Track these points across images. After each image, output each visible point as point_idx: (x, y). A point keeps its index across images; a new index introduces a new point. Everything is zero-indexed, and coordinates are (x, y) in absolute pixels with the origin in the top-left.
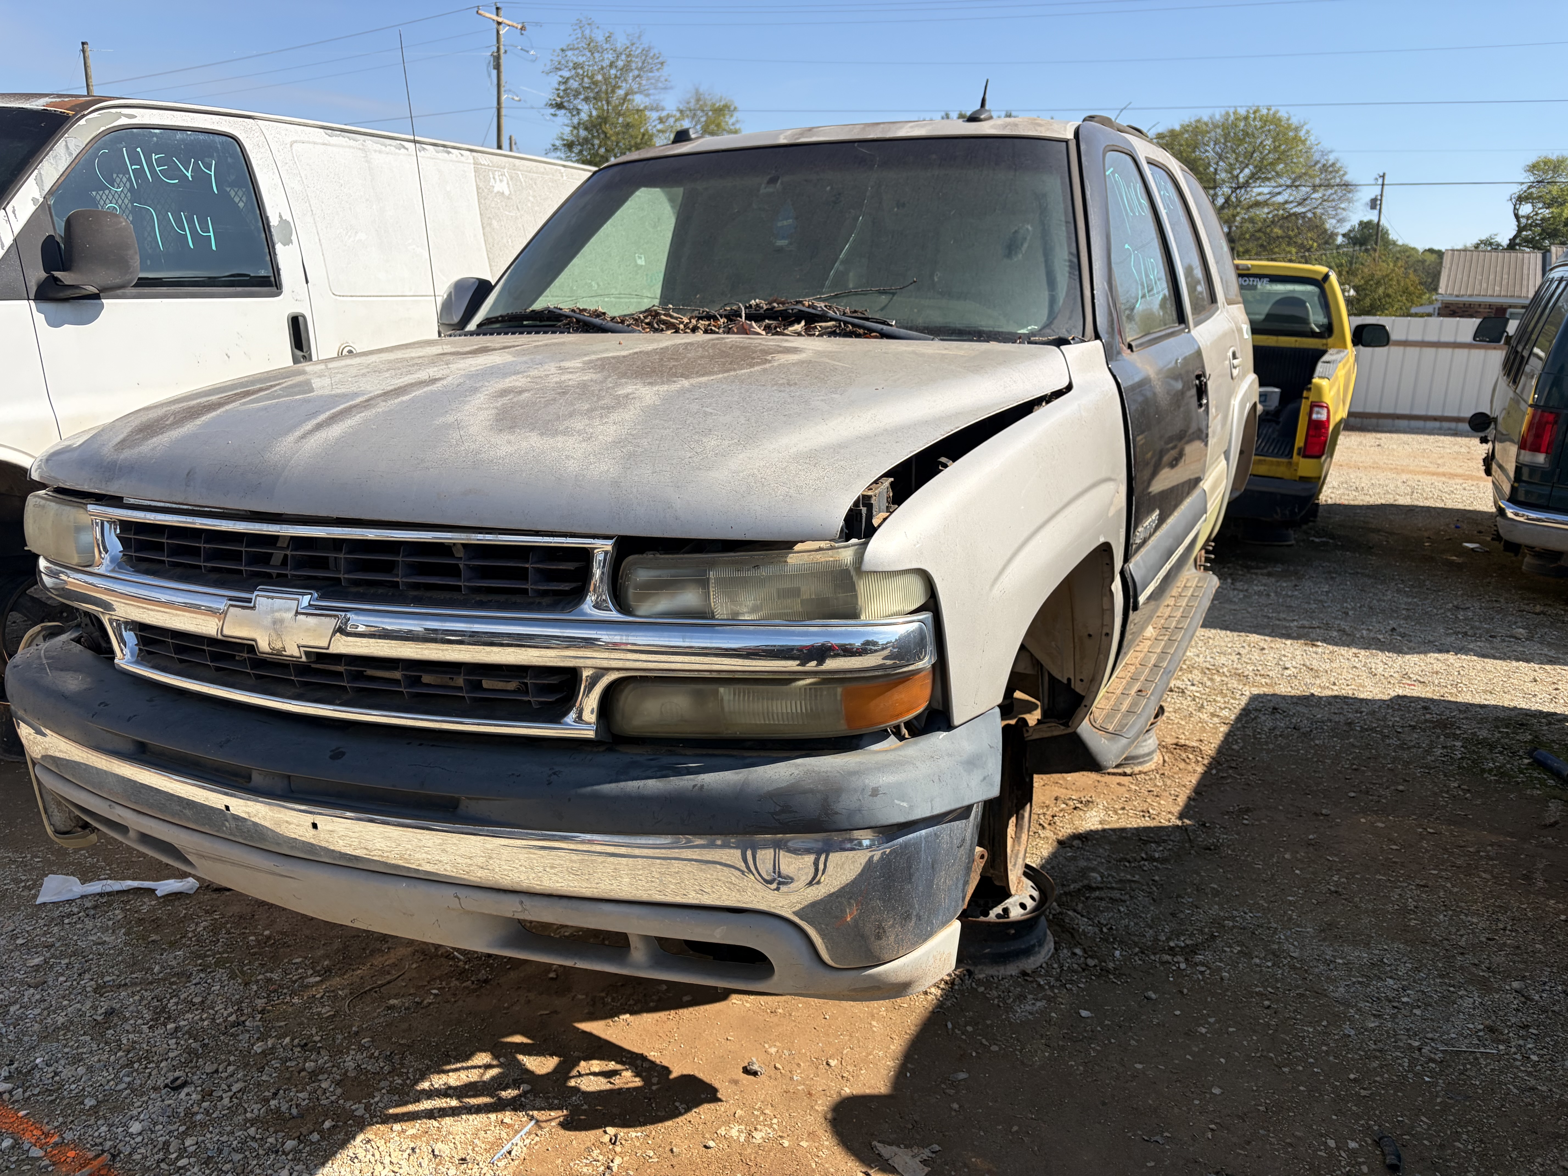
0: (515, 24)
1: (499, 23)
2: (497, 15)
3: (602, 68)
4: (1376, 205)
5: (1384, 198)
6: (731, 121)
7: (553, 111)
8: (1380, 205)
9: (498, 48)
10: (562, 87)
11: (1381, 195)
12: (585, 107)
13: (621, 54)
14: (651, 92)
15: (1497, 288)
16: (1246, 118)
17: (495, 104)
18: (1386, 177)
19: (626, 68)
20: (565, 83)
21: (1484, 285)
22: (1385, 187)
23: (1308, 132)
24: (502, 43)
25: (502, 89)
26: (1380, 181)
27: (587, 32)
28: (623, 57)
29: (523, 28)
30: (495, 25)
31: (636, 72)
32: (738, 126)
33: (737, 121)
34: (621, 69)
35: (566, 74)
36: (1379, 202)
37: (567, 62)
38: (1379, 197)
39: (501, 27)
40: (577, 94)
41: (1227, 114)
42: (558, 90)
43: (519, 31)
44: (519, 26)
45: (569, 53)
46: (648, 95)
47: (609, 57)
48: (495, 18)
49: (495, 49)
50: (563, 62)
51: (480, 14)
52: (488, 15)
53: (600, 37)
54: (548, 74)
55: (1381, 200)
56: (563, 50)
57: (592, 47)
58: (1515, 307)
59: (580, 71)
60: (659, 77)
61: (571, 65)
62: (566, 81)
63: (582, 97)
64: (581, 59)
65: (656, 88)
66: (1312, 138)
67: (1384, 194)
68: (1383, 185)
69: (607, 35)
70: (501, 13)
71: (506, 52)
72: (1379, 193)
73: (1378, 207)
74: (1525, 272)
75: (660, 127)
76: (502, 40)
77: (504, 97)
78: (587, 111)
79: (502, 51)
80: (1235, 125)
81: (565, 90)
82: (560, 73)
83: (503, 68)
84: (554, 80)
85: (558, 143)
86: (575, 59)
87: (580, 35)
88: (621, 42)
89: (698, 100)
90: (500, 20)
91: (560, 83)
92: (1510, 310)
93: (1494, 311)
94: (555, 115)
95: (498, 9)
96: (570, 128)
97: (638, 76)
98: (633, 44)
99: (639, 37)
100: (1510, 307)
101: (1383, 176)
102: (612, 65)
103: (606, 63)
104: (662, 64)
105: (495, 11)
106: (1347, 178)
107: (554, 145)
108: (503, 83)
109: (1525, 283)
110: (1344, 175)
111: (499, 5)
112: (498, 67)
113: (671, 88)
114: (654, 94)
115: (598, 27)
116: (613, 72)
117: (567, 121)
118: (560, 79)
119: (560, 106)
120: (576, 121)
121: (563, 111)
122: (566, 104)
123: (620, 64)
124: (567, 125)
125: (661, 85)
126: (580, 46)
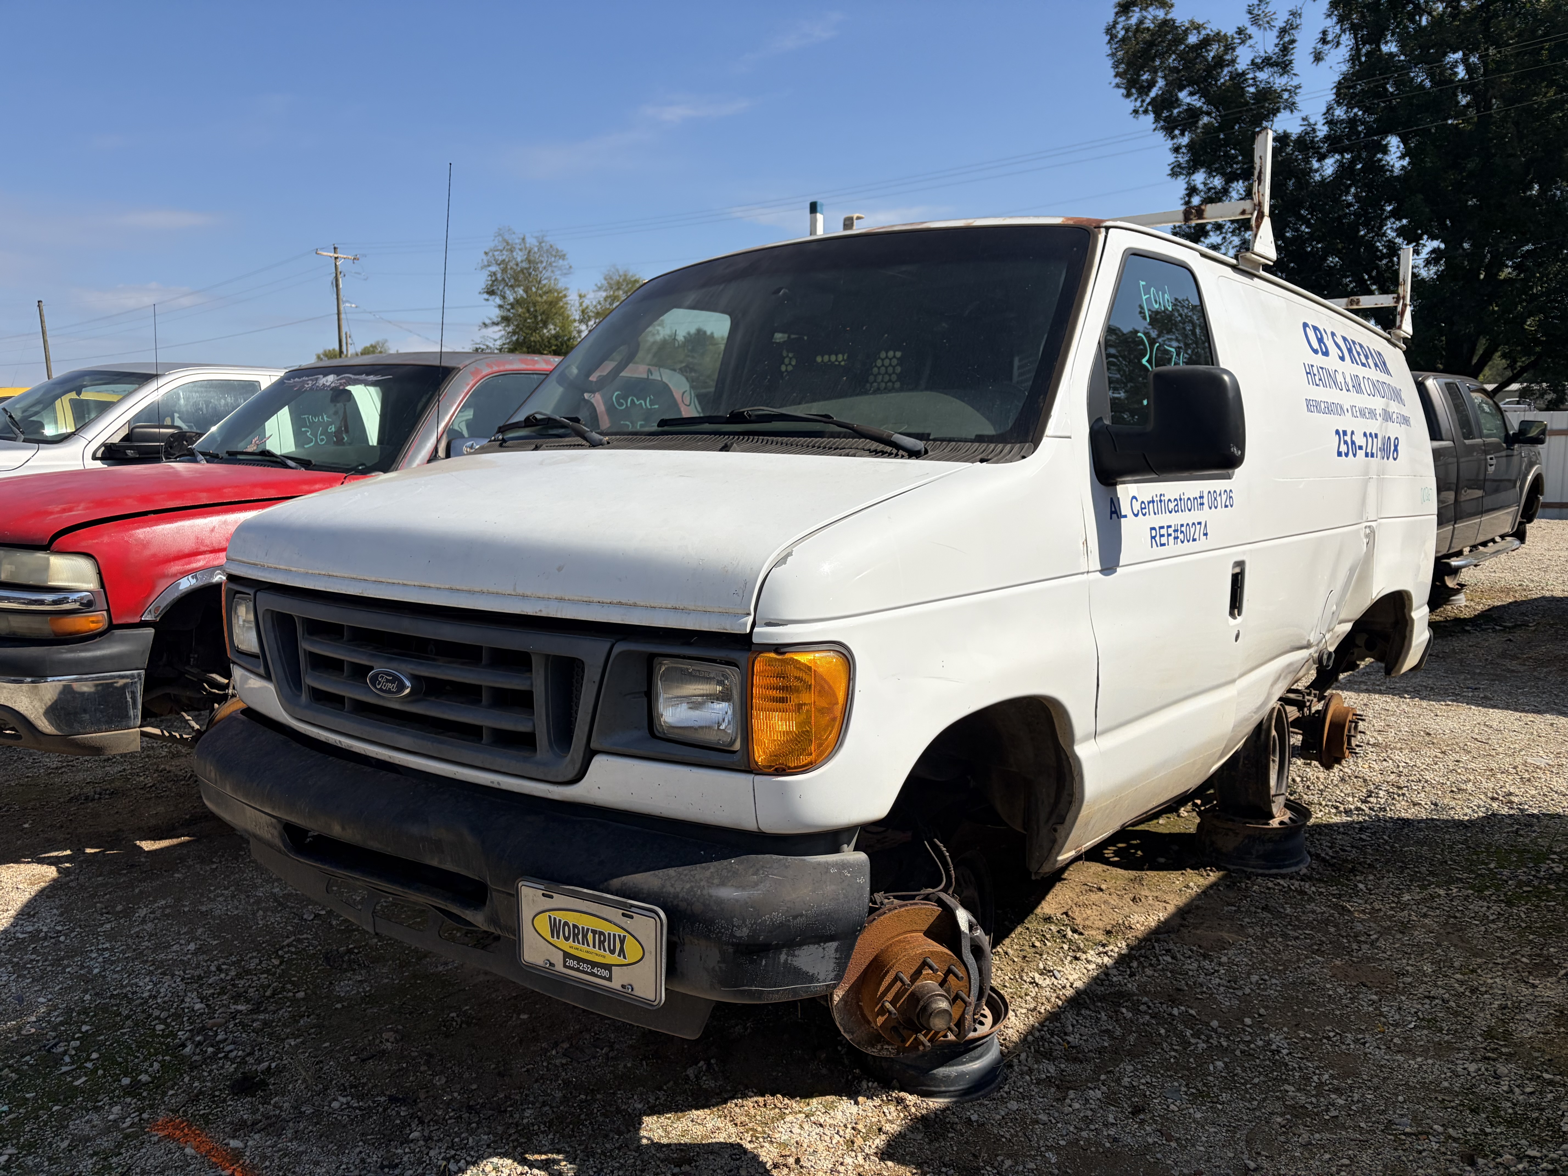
0: (349, 257)
1: (336, 258)
2: (335, 252)
3: (519, 263)
7: (486, 296)
9: (337, 275)
10: (492, 279)
12: (509, 292)
17: (336, 312)
24: (339, 270)
25: (341, 302)
27: (506, 237)
29: (354, 259)
30: (333, 260)
35: (494, 268)
37: (493, 260)
39: (338, 260)
40: (503, 282)
42: (489, 281)
43: (352, 261)
45: (495, 253)
47: (524, 253)
48: (332, 254)
49: (334, 275)
50: (489, 261)
51: (319, 254)
52: (326, 254)
53: (516, 240)
54: (480, 270)
56: (486, 253)
57: (510, 248)
59: (504, 266)
60: (563, 266)
61: (497, 262)
62: (495, 274)
63: (506, 285)
64: (504, 257)
65: (561, 274)
69: (522, 238)
70: (338, 250)
71: (342, 276)
76: (339, 268)
77: (342, 306)
78: (510, 295)
79: (339, 276)
81: (494, 281)
82: (489, 268)
83: (341, 287)
84: (485, 274)
85: (488, 321)
86: (498, 258)
87: (500, 240)
88: (531, 242)
90: (336, 255)
91: (489, 276)
94: (487, 300)
95: (335, 248)
96: (501, 309)
97: (547, 266)
98: (540, 243)
99: (546, 237)
104: (564, 255)
105: (332, 250)
107: (484, 324)
108: (341, 296)
112: (337, 286)
115: (514, 233)
117: (498, 304)
118: (490, 273)
119: (491, 292)
121: (493, 297)
122: (495, 291)
124: (498, 307)
125: (565, 271)
126: (500, 248)
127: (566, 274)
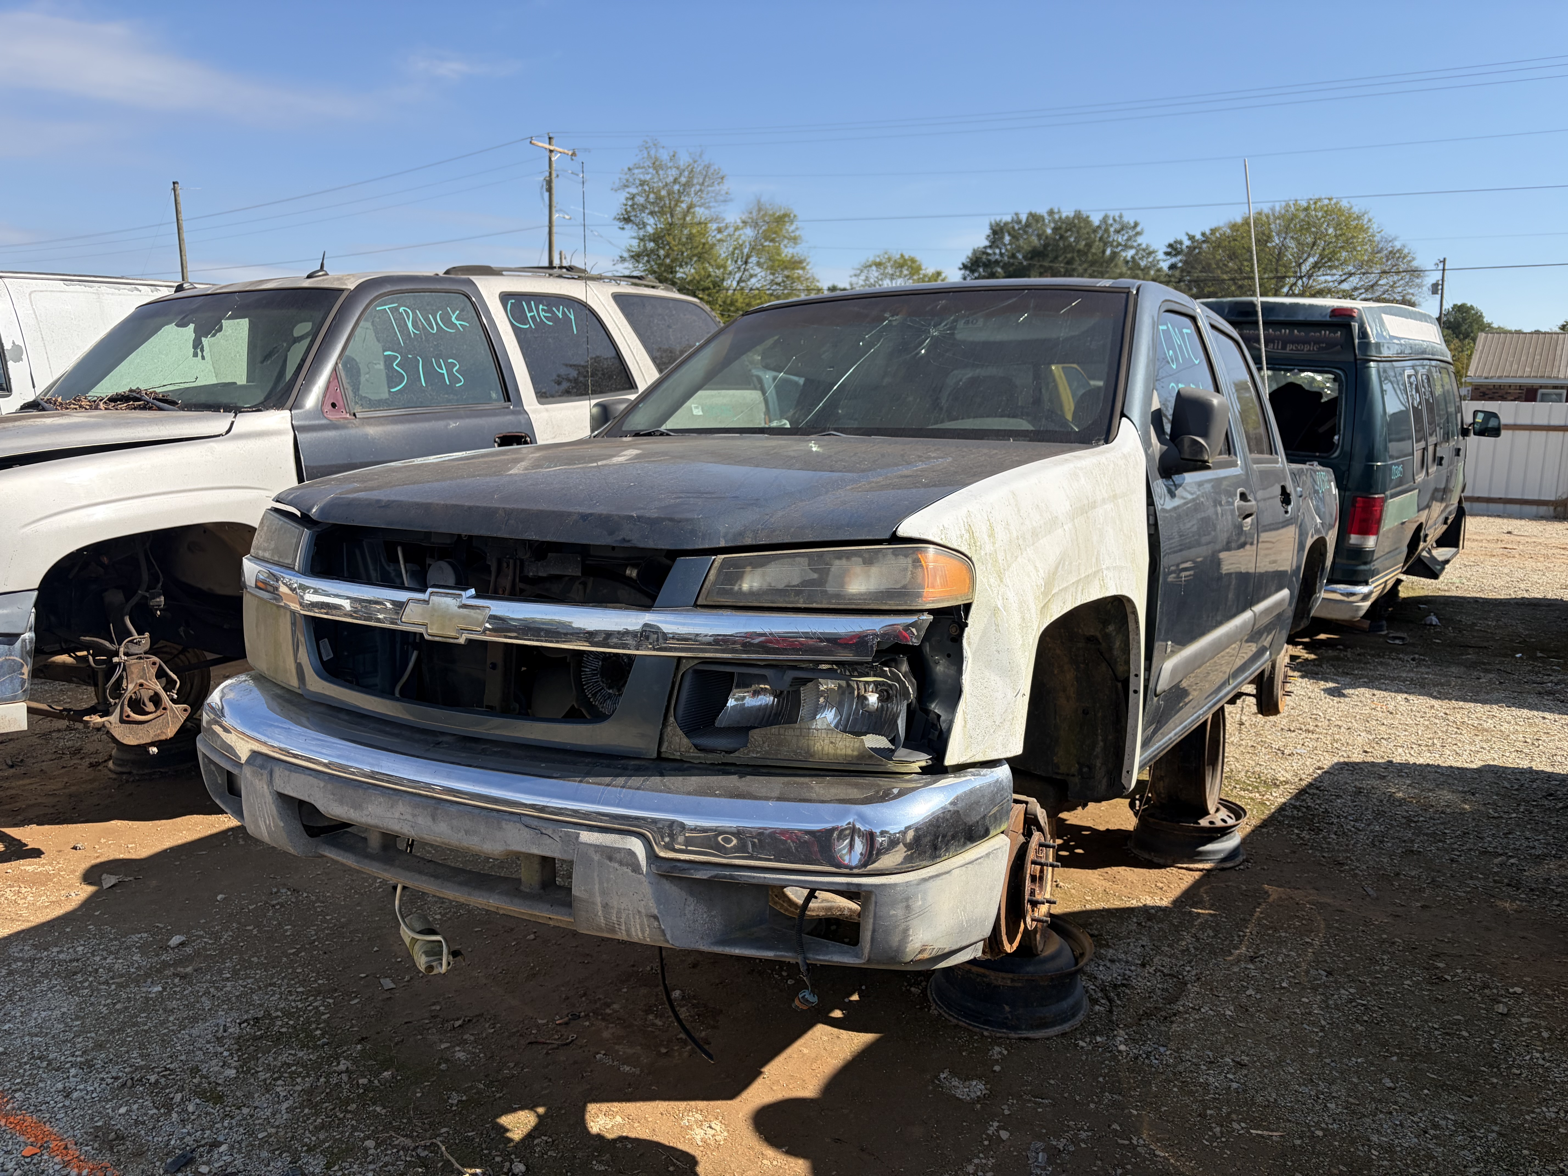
0: (566, 151)
1: (551, 151)
2: (550, 144)
3: (667, 185)
4: (1438, 290)
5: (1445, 283)
6: (792, 228)
7: (621, 224)
8: (1442, 289)
9: (550, 174)
10: (630, 203)
11: (1443, 280)
12: (651, 221)
13: (684, 171)
14: (711, 204)
15: (1528, 369)
16: (1306, 209)
17: (547, 223)
18: (1447, 262)
19: (688, 184)
20: (633, 199)
21: (1515, 366)
22: (1446, 272)
23: (1370, 220)
24: (554, 168)
25: (554, 210)
26: (1441, 266)
27: (653, 153)
28: (686, 173)
29: (574, 154)
30: (548, 153)
31: (698, 187)
32: (797, 233)
33: (797, 229)
34: (684, 185)
35: (633, 190)
36: (1440, 287)
37: (634, 180)
38: (1440, 282)
39: (553, 154)
40: (643, 208)
41: (1288, 205)
42: (626, 205)
43: (569, 157)
44: (570, 153)
45: (636, 171)
46: (709, 208)
47: (674, 173)
48: (547, 146)
49: (547, 174)
50: (631, 180)
51: (533, 144)
52: (540, 144)
53: (664, 156)
54: (616, 190)
55: (1442, 285)
56: (629, 169)
57: (657, 166)
58: (1546, 387)
59: (646, 188)
60: (720, 191)
61: (638, 182)
62: (633, 197)
63: (647, 211)
64: (648, 177)
65: (716, 201)
66: (1375, 226)
67: (1445, 279)
68: (1444, 270)
69: (671, 154)
70: (554, 141)
71: (558, 176)
72: (1440, 278)
73: (1440, 292)
74: (1558, 352)
75: (719, 236)
76: (554, 165)
77: (556, 216)
78: (652, 224)
79: (554, 175)
80: (1294, 217)
81: (632, 206)
82: (627, 190)
83: (554, 191)
84: (622, 196)
85: (626, 255)
86: (642, 177)
87: (645, 155)
88: (684, 160)
89: (759, 210)
90: (552, 148)
91: (627, 199)
92: (1540, 391)
93: (1524, 392)
94: (623, 229)
95: (550, 138)
96: (637, 241)
97: (700, 190)
98: (695, 162)
99: (701, 156)
100: (1541, 387)
101: (1444, 261)
102: (675, 181)
103: (670, 179)
104: (722, 178)
105: (547, 140)
106: (1415, 264)
107: (621, 257)
108: (554, 204)
109: (1557, 363)
110: (1410, 261)
111: (551, 135)
112: (550, 190)
113: (731, 200)
114: (714, 207)
115: (663, 147)
116: (676, 187)
117: (635, 234)
118: (628, 196)
119: (627, 220)
120: (642, 233)
121: (630, 225)
122: (632, 218)
123: (683, 180)
124: (634, 238)
125: (722, 198)
126: (646, 165)
127: (725, 201)
